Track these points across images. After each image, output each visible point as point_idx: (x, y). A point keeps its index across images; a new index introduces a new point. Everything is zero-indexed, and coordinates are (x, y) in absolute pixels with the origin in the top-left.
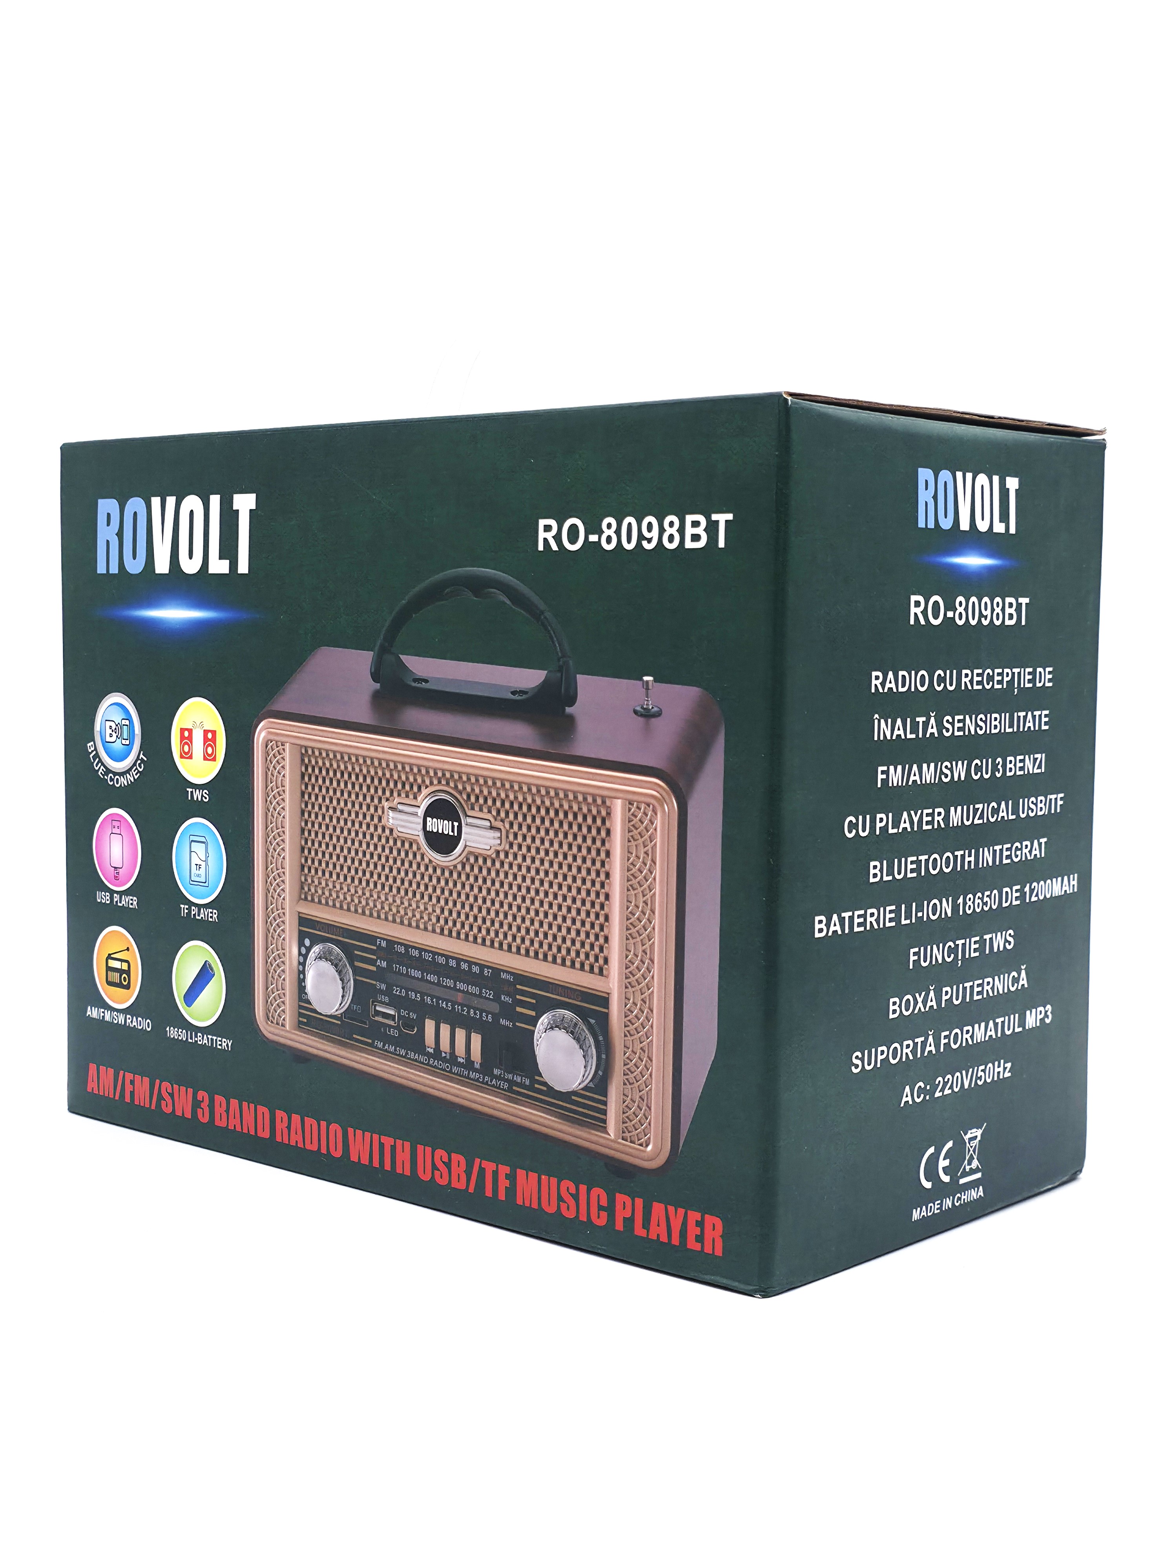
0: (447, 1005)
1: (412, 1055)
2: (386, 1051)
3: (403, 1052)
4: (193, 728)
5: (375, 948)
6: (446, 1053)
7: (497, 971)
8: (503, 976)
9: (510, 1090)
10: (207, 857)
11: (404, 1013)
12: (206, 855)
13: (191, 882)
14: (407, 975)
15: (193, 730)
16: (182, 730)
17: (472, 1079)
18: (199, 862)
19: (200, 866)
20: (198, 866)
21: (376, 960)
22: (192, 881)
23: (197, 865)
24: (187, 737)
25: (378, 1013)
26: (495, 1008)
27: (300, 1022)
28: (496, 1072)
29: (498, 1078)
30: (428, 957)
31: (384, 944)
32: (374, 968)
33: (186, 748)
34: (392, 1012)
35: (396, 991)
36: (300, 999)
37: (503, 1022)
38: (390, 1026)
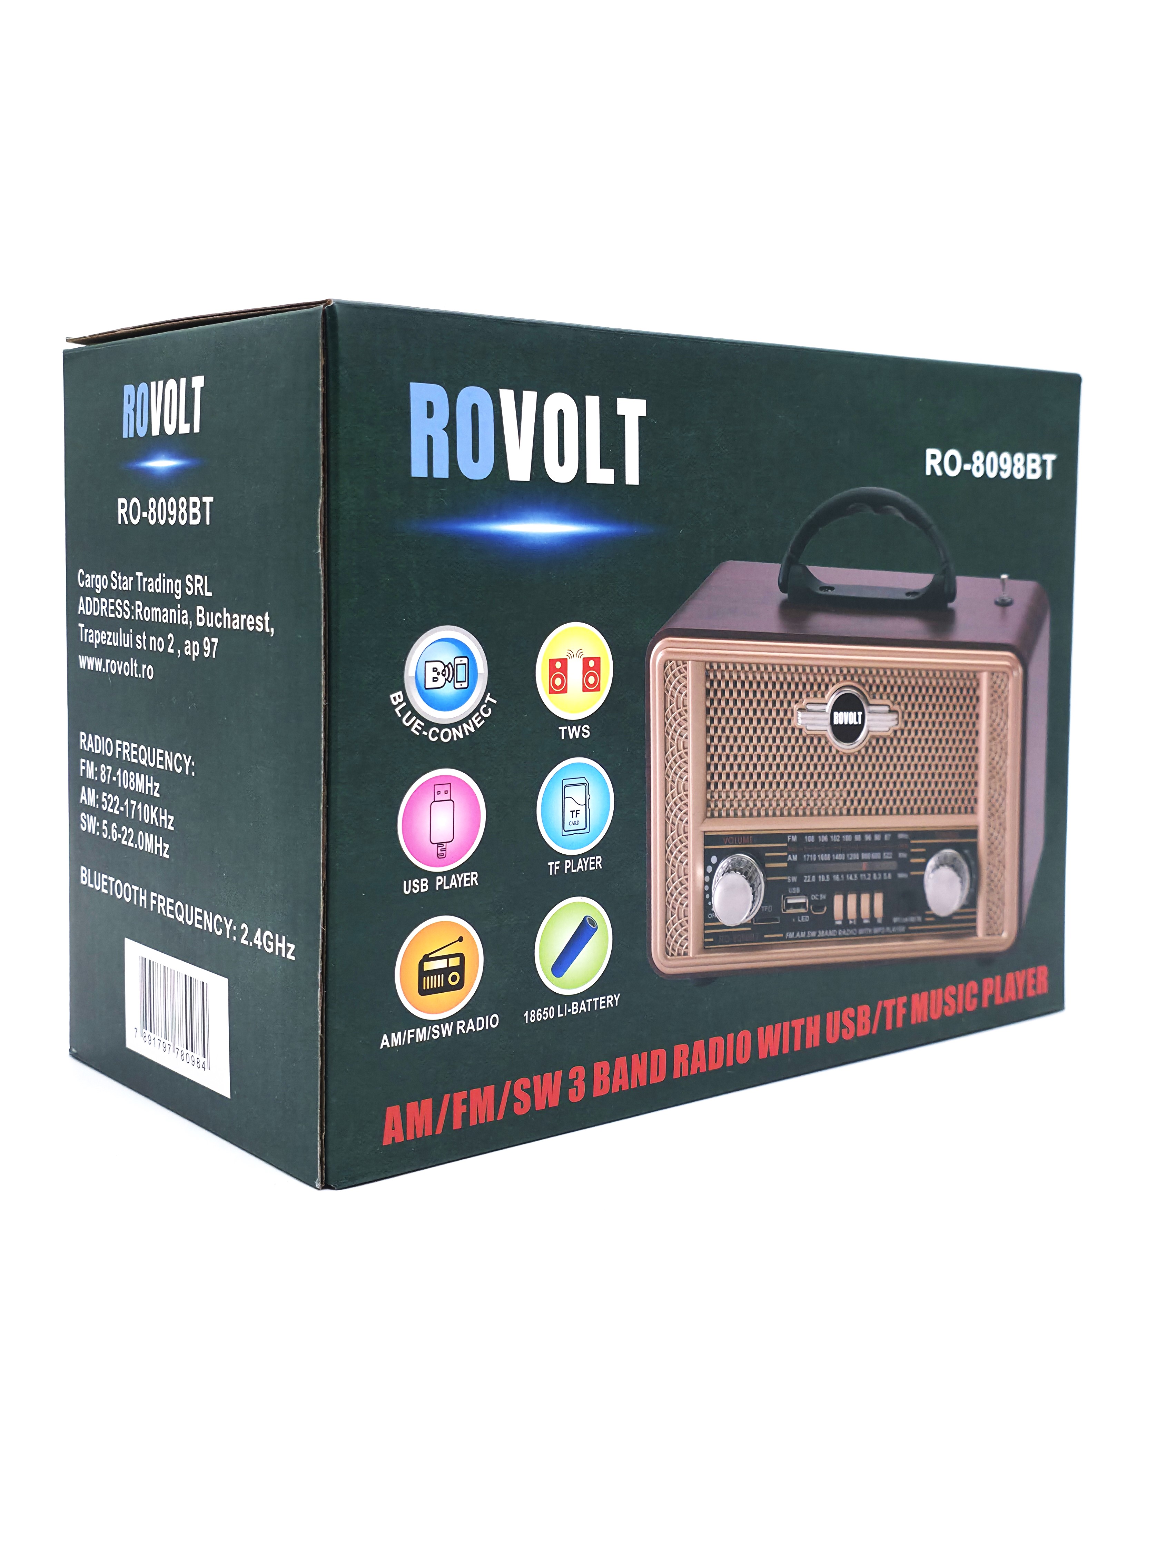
0: (853, 877)
1: (822, 933)
2: (798, 939)
3: (814, 934)
4: (568, 657)
5: (786, 845)
6: (852, 920)
7: (894, 834)
8: (901, 836)
9: (907, 931)
10: (587, 800)
11: (814, 897)
12: (586, 797)
13: (564, 833)
14: (818, 861)
15: (568, 660)
16: (552, 662)
17: (876, 935)
18: (576, 807)
19: (578, 812)
20: (575, 813)
21: (787, 856)
22: (565, 831)
23: (572, 812)
24: (559, 668)
25: (789, 906)
26: (894, 865)
27: (705, 944)
28: (895, 920)
29: (898, 924)
30: (835, 839)
31: (794, 839)
32: (785, 865)
33: (558, 682)
34: (802, 900)
35: (807, 879)
36: (706, 920)
37: (901, 875)
38: (801, 914)
